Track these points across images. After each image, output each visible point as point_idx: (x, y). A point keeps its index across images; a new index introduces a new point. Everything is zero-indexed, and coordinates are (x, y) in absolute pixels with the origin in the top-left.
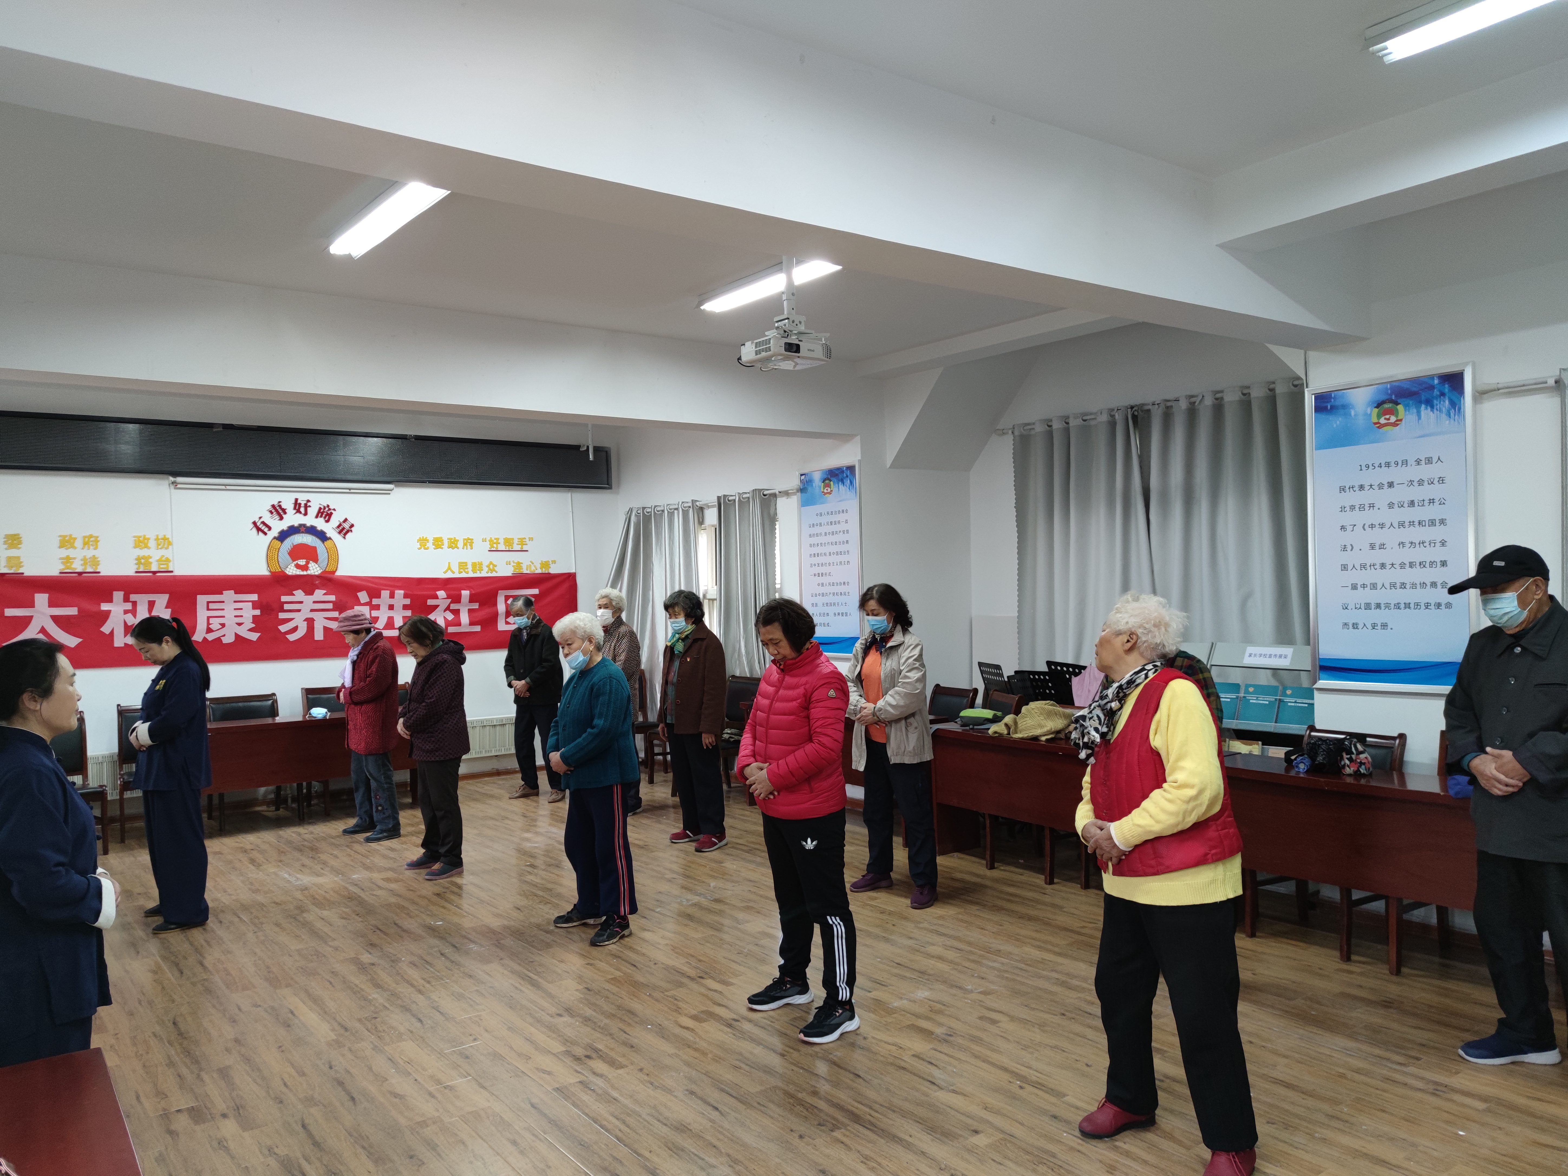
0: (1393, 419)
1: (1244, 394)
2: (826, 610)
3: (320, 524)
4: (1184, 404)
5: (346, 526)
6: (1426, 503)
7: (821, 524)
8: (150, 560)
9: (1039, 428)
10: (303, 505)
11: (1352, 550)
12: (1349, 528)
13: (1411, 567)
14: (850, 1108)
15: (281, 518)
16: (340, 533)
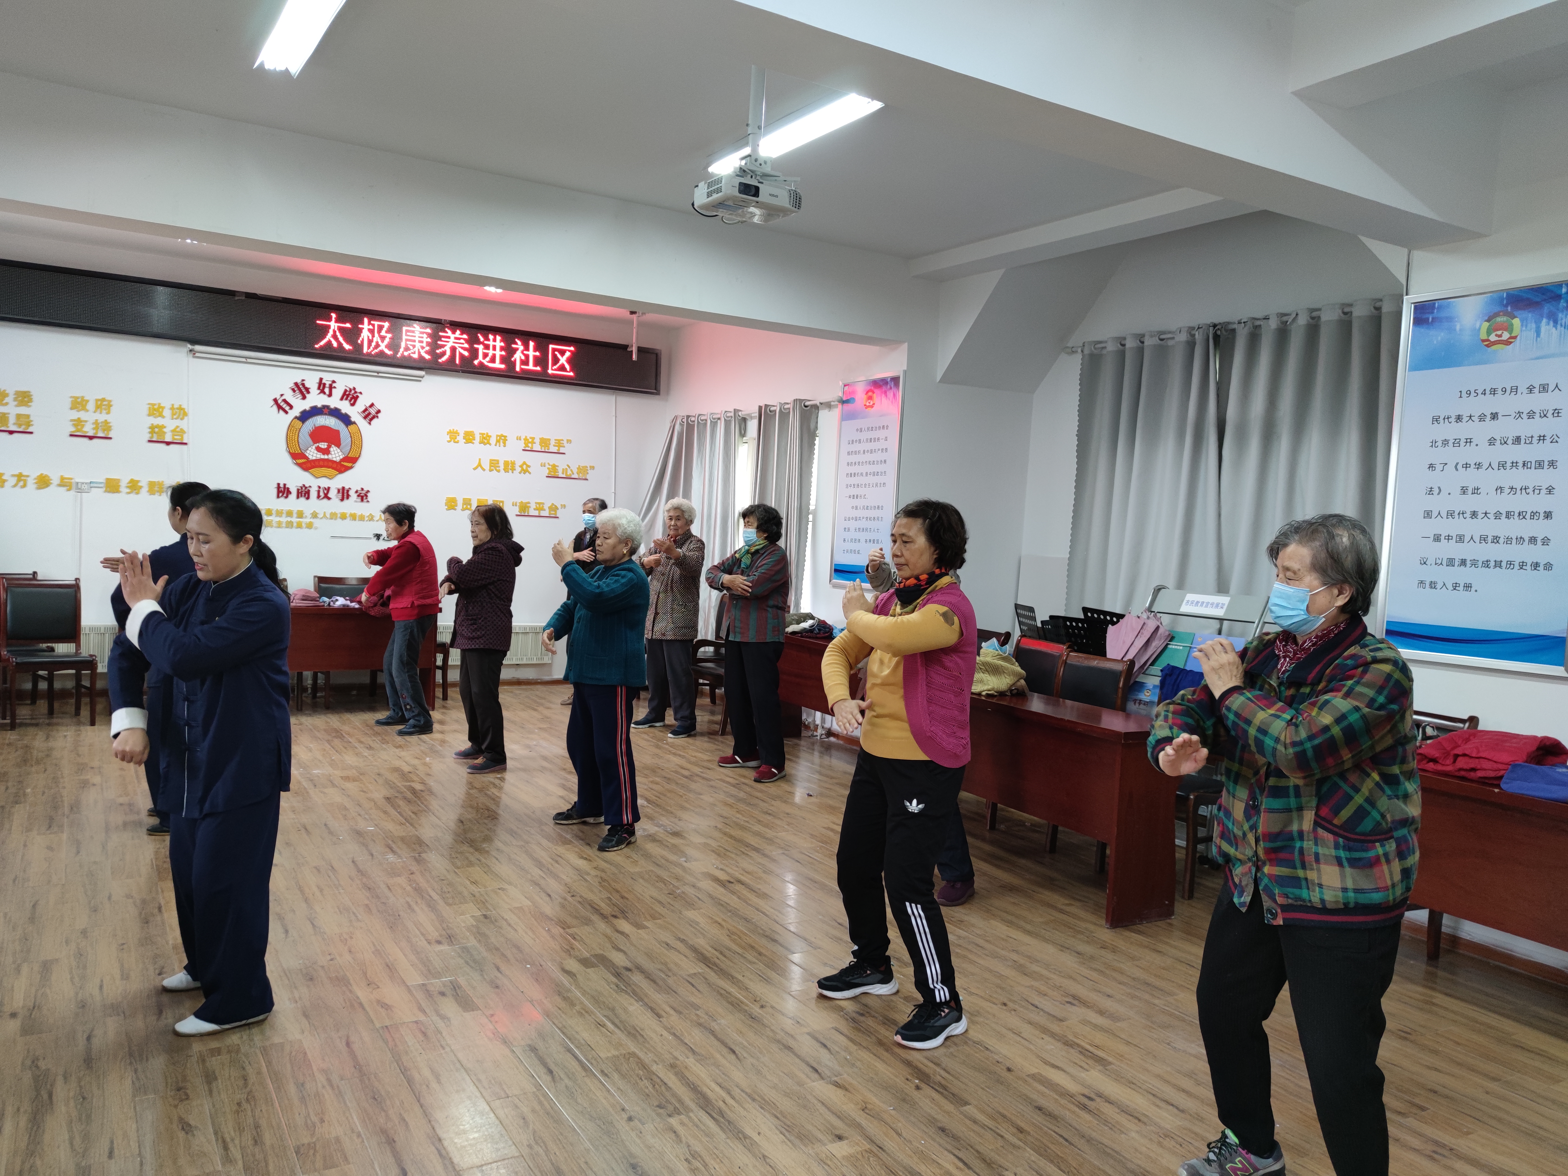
0: (1506, 336)
1: (1345, 313)
2: (858, 535)
3: (345, 407)
4: (1273, 324)
5: (373, 411)
6: (1535, 440)
7: (860, 440)
8: (165, 430)
9: (1111, 347)
10: (327, 385)
11: (1439, 494)
12: (1439, 467)
13: (1508, 517)
14: (705, 1089)
15: (304, 398)
16: (365, 418)
